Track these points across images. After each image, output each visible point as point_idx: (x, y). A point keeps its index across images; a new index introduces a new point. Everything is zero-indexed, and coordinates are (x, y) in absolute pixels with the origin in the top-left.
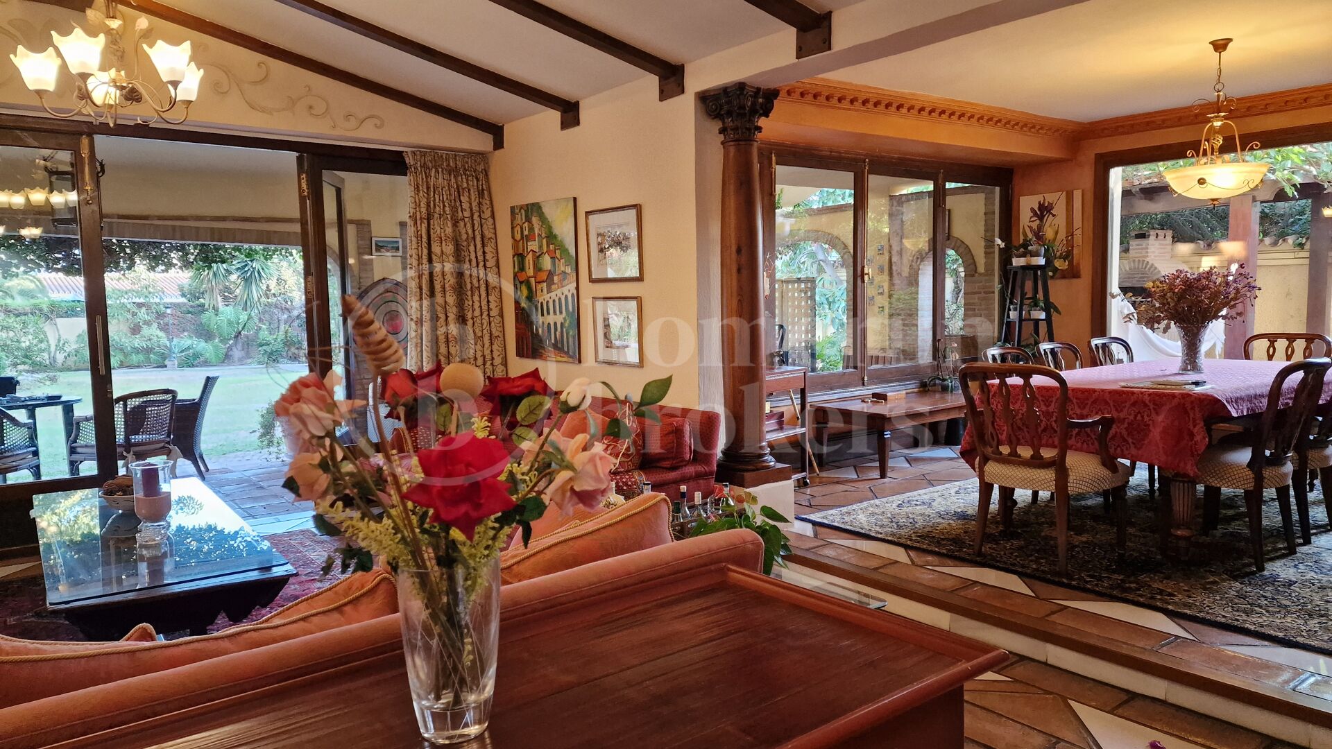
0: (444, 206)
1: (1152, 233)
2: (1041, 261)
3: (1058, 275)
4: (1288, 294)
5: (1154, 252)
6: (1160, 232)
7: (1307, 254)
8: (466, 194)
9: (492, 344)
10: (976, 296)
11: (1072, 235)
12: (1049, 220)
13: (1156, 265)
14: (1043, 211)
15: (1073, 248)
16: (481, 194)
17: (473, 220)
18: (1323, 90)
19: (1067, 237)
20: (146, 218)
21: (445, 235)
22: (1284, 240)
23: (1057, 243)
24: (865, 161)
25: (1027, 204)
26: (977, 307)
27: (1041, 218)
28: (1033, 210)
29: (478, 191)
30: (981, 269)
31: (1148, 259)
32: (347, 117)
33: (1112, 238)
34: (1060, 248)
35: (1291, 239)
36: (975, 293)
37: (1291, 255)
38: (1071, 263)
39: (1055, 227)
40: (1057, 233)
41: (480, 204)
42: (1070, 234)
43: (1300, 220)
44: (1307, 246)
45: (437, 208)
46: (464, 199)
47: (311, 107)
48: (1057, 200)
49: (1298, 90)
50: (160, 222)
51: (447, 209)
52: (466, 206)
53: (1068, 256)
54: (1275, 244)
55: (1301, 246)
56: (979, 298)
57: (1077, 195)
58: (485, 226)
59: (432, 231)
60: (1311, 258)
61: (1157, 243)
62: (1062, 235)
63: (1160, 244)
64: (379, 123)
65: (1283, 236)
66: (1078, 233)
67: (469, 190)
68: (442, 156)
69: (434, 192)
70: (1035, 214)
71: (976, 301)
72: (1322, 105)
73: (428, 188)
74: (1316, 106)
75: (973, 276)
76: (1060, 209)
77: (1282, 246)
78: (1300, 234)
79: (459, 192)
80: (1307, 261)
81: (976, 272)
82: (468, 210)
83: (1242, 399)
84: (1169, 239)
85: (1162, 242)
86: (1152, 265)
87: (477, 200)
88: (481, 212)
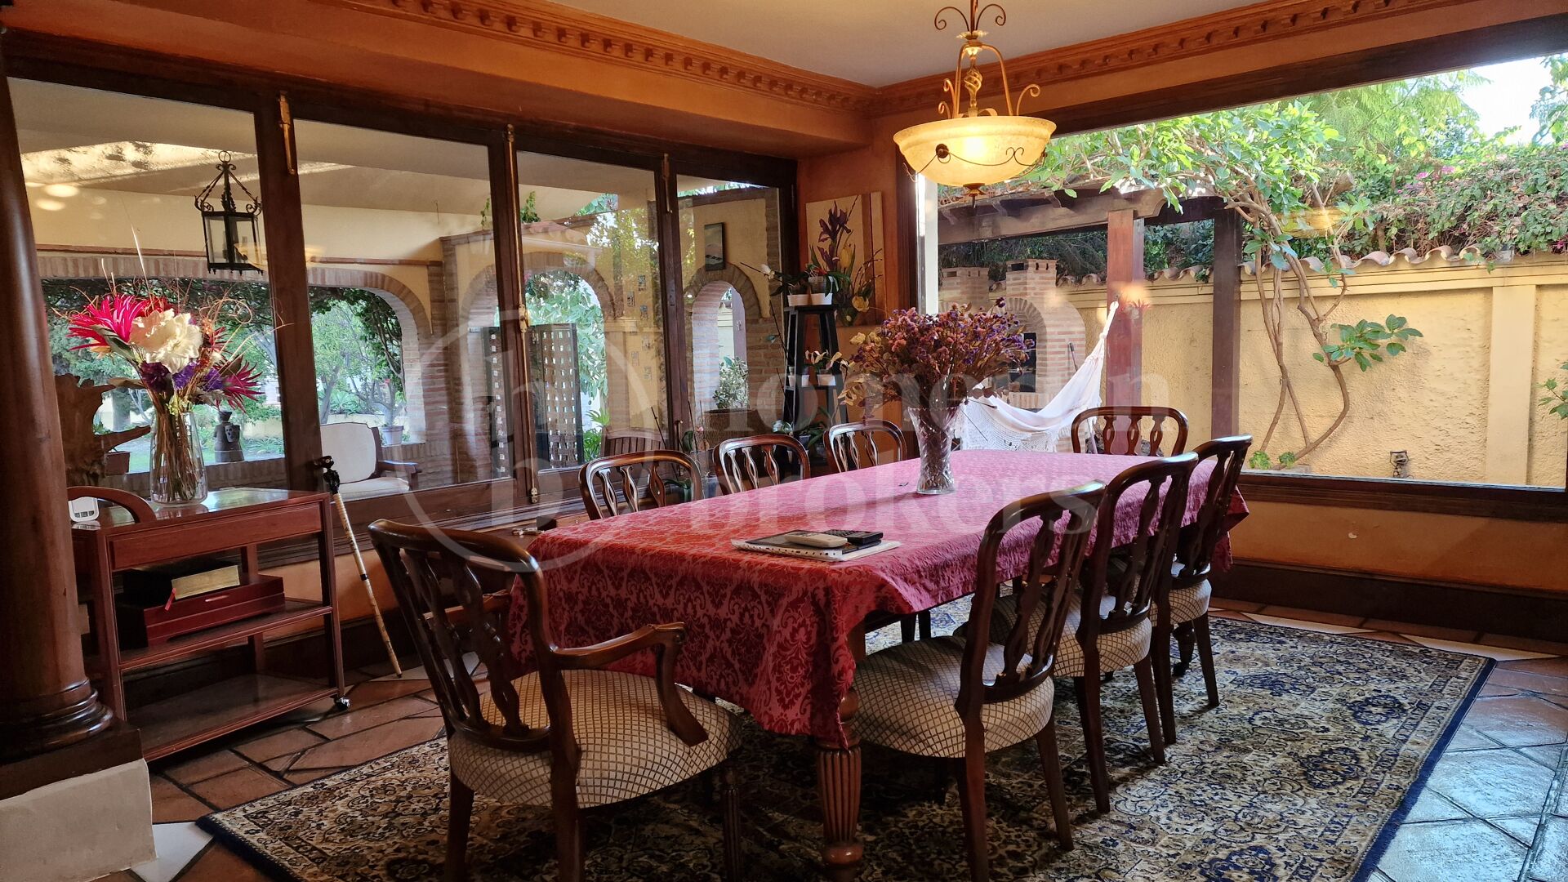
1: (1031, 263)
2: (827, 300)
3: (857, 321)
4: (1192, 341)
5: (1034, 289)
6: (1041, 262)
7: (1209, 289)
10: (762, 352)
11: (872, 260)
12: (843, 238)
13: (1035, 305)
14: (836, 224)
15: (873, 279)
18: (1176, 31)
19: (866, 263)
22: (1186, 272)
23: (854, 274)
24: (506, 129)
25: (816, 213)
26: (764, 369)
27: (833, 235)
28: (822, 222)
30: (766, 312)
31: (1027, 298)
33: (923, 265)
34: (857, 281)
35: (1193, 271)
36: (760, 348)
37: (1194, 291)
38: (872, 302)
39: (850, 249)
40: (853, 257)
42: (870, 259)
43: (1205, 246)
44: (1211, 280)
48: (849, 204)
49: (1144, 32)
53: (868, 292)
54: (1175, 277)
55: (1205, 278)
56: (765, 355)
57: (876, 199)
60: (1215, 294)
61: (1037, 276)
62: (860, 260)
63: (1042, 278)
65: (1186, 265)
66: (879, 256)
70: (826, 230)
71: (763, 359)
72: (1176, 58)
74: (1172, 59)
75: (756, 322)
76: (855, 222)
77: (1184, 280)
78: (1205, 265)
80: (1211, 299)
81: (760, 316)
83: (946, 565)
84: (1053, 272)
85: (1044, 275)
86: (1031, 305)
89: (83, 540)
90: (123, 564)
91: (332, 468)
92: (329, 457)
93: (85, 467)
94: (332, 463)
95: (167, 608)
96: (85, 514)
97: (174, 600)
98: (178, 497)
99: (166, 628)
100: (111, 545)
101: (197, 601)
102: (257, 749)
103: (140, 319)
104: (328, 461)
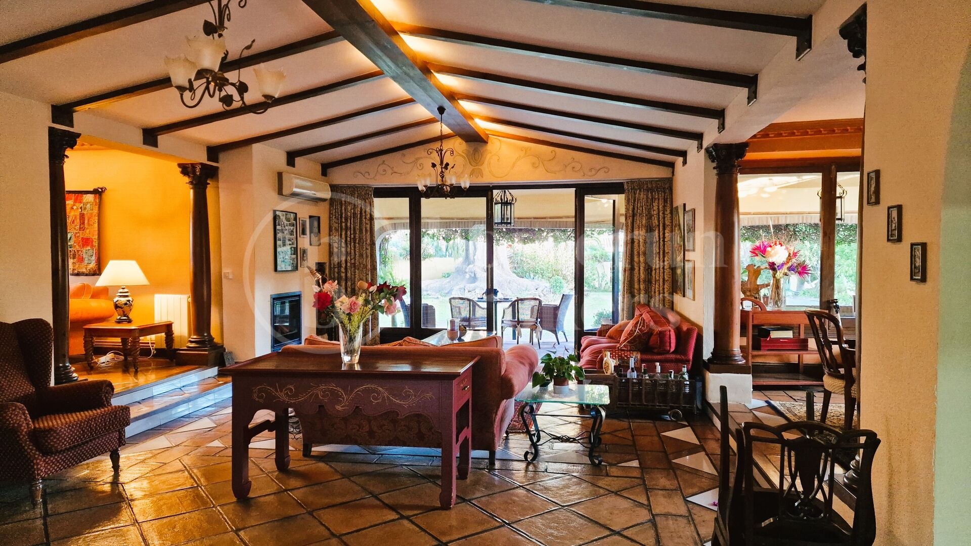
0: (643, 209)
8: (657, 201)
9: (664, 284)
16: (665, 201)
17: (659, 216)
20: (545, 218)
21: (642, 225)
29: (664, 199)
32: (591, 170)
41: (664, 206)
45: (639, 210)
46: (655, 204)
47: (573, 168)
50: (550, 220)
51: (644, 210)
52: (656, 208)
58: (666, 219)
59: (635, 223)
64: (606, 170)
67: (659, 200)
68: (644, 183)
69: (638, 203)
73: (635, 201)
79: (652, 201)
82: (657, 210)
87: (663, 204)
88: (664, 210)
89: (744, 314)
90: (756, 322)
91: (837, 304)
92: (837, 300)
93: (754, 295)
94: (837, 302)
95: (768, 339)
96: (748, 307)
97: (770, 338)
98: (776, 306)
99: (767, 346)
100: (753, 316)
101: (777, 340)
102: (791, 393)
103: (770, 248)
104: (836, 301)
